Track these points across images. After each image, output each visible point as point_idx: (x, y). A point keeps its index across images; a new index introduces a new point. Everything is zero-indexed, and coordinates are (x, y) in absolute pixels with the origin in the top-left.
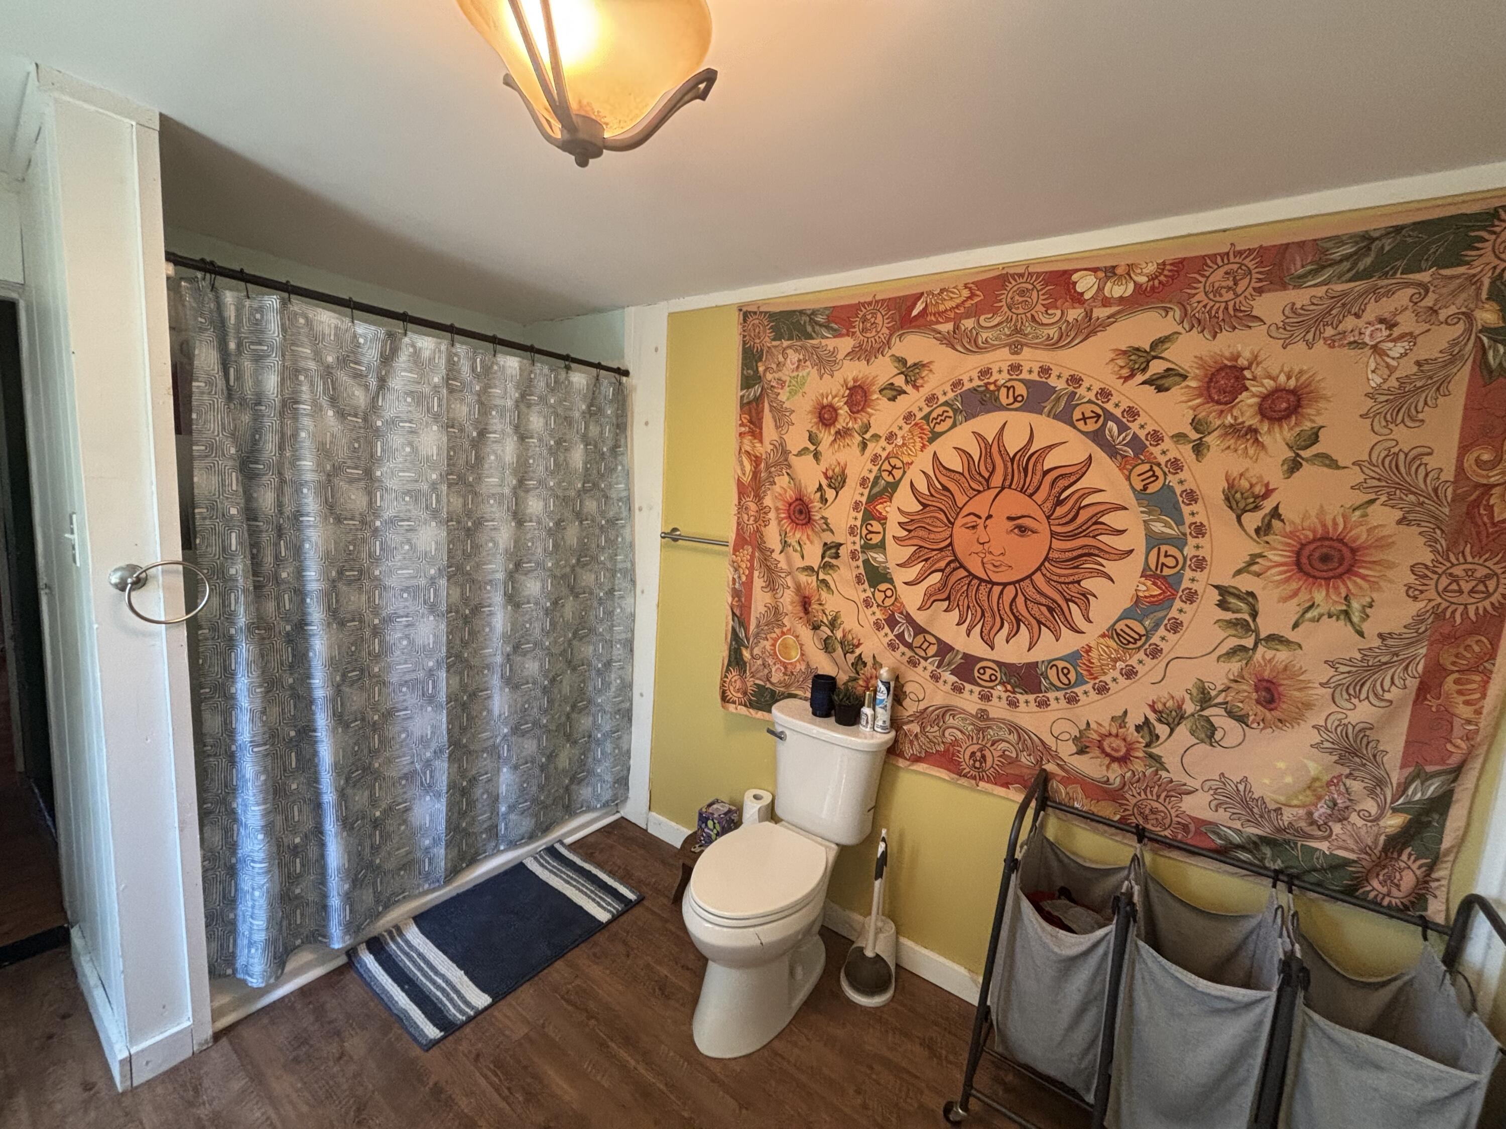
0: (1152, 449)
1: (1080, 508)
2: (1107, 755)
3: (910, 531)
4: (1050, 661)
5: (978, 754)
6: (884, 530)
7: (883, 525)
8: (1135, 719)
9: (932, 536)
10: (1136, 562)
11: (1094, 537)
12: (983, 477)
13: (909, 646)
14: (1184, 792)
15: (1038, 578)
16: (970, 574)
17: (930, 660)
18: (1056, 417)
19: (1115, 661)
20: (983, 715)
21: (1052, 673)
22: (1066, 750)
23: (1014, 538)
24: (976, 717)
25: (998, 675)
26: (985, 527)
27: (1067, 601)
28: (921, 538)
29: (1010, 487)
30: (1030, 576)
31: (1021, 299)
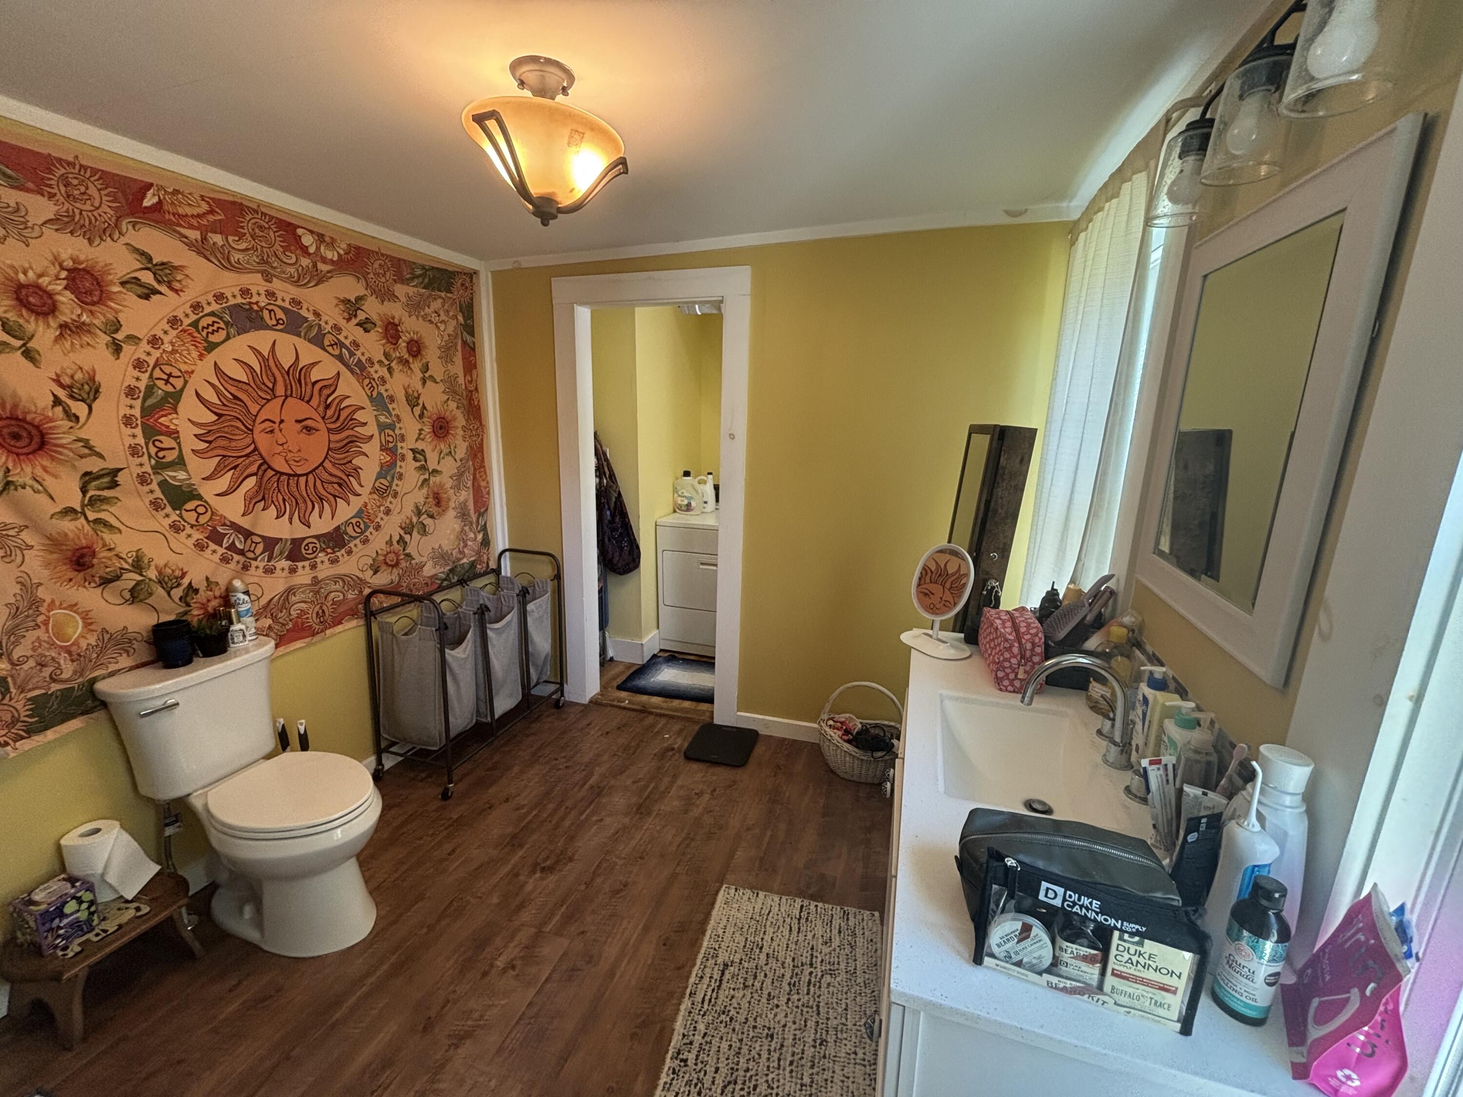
0: (369, 369)
1: (340, 410)
2: (390, 566)
3: (210, 442)
4: (346, 522)
5: (320, 611)
6: (179, 444)
7: (177, 439)
8: (396, 538)
9: (233, 444)
10: (375, 444)
11: (352, 429)
12: (268, 387)
13: (241, 553)
14: (422, 566)
15: (327, 464)
16: (277, 472)
17: (259, 559)
18: (310, 341)
19: (379, 507)
20: (316, 581)
21: (350, 530)
22: (368, 575)
23: (303, 436)
24: (312, 585)
25: (318, 546)
26: (281, 430)
27: (348, 476)
28: (224, 448)
29: (291, 395)
30: (321, 464)
31: (261, 234)
